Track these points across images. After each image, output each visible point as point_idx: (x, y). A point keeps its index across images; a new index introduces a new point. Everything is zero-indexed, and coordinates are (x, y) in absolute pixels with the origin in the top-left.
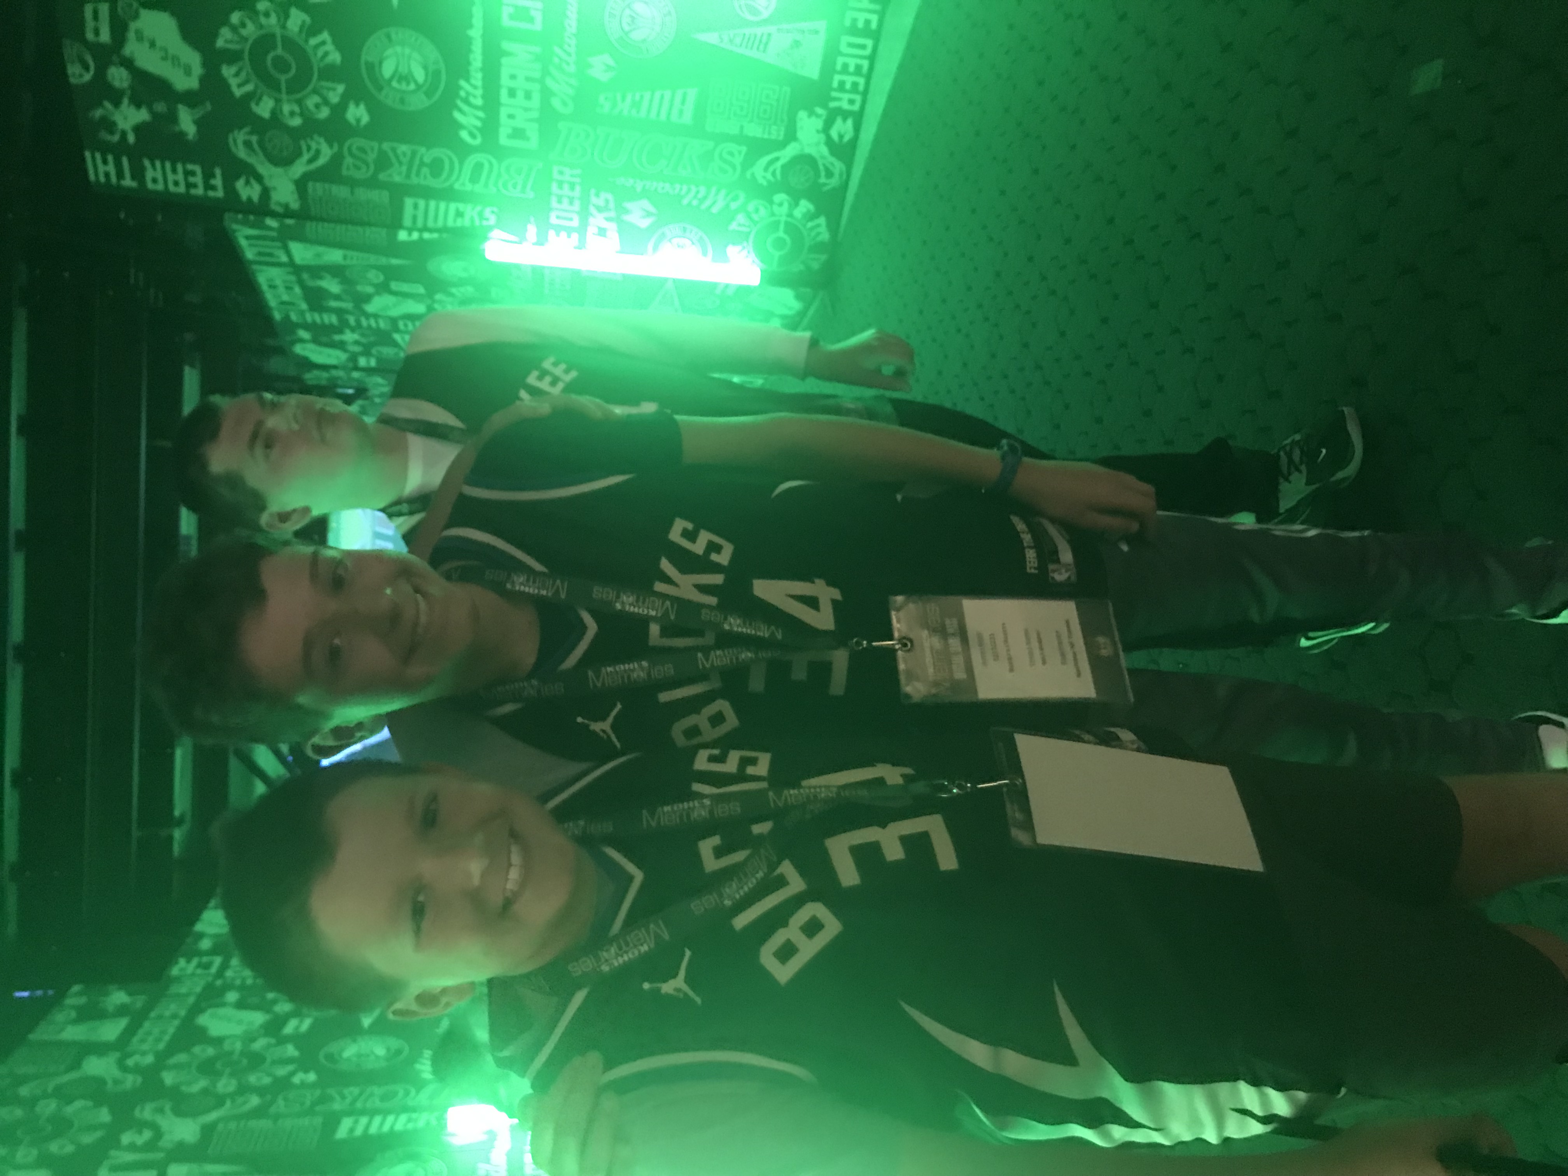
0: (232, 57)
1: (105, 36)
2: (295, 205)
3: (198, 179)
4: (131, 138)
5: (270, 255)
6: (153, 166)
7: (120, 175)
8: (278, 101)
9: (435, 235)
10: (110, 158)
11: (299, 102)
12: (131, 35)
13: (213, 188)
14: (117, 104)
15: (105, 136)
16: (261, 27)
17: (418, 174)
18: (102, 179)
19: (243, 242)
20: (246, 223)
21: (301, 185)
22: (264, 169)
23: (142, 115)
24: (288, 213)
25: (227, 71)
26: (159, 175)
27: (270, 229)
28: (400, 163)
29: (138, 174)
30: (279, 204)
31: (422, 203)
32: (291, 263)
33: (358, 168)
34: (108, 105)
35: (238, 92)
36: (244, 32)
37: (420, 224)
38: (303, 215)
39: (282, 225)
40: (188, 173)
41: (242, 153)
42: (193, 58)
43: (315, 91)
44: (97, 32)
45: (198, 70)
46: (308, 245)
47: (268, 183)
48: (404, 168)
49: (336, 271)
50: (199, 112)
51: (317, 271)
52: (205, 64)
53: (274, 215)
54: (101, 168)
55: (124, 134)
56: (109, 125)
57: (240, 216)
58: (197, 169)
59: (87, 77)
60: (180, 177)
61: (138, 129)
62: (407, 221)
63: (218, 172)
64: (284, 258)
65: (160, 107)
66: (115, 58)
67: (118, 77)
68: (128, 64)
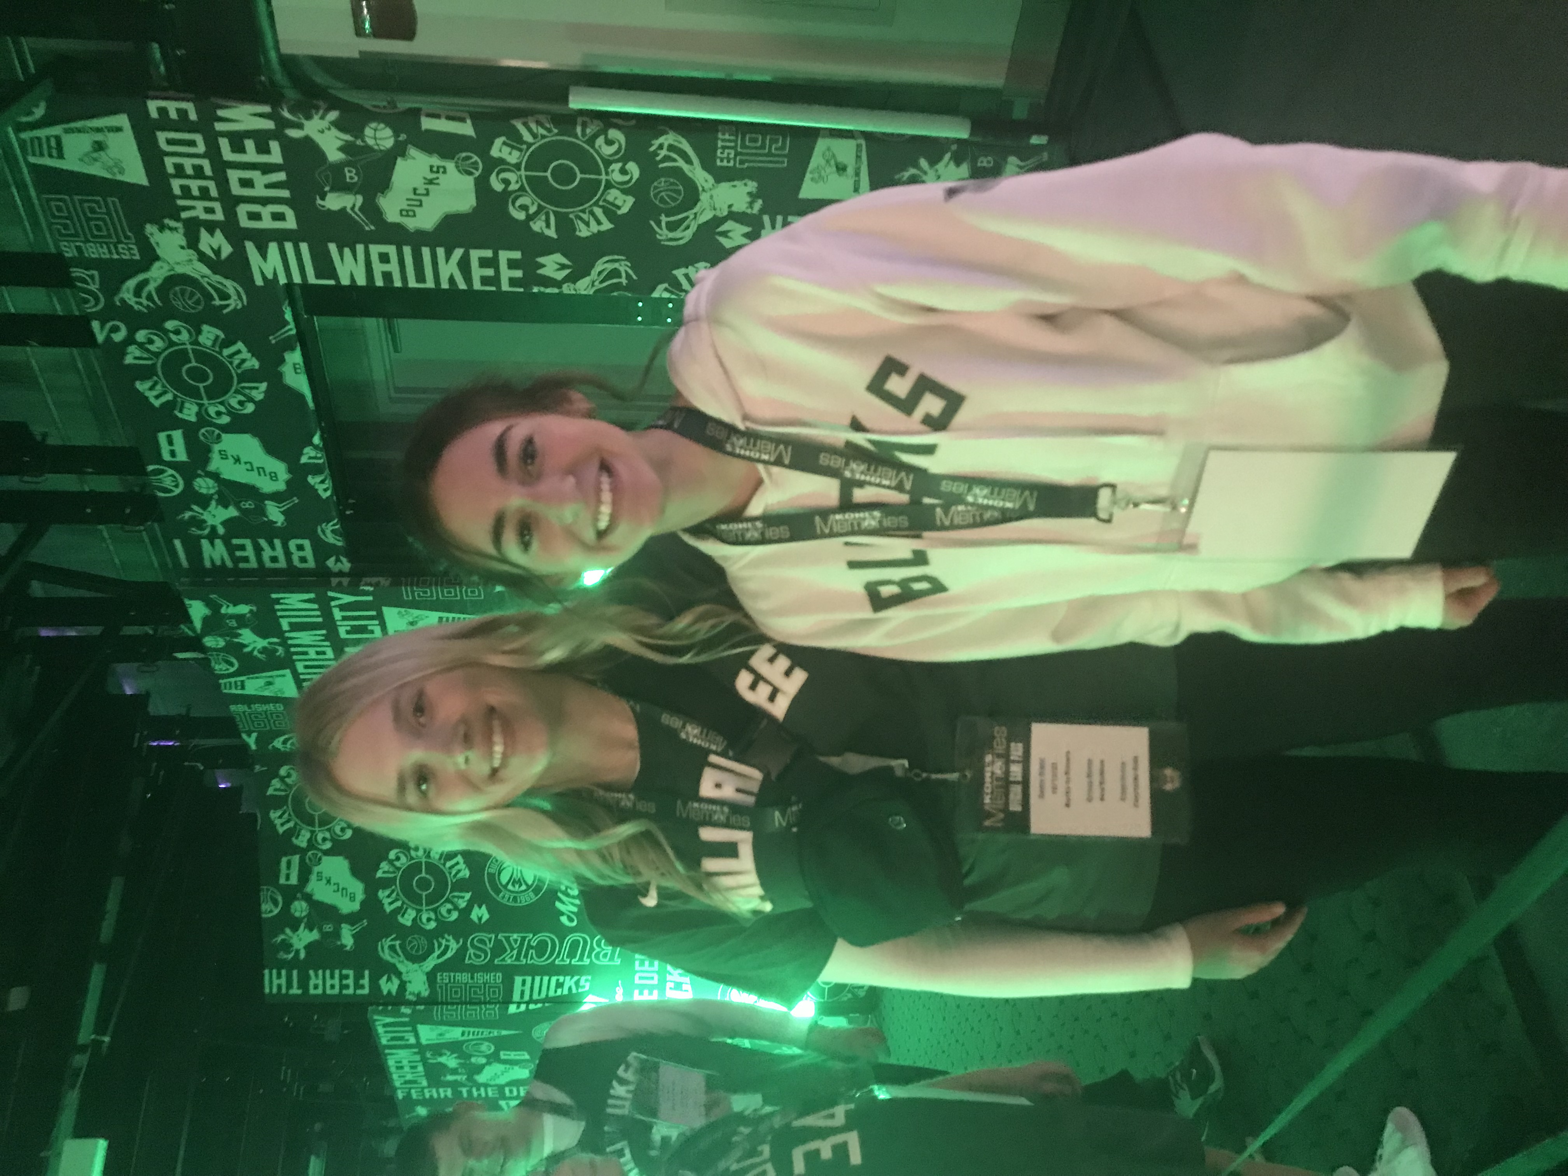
0: (386, 883)
1: (294, 880)
2: (425, 993)
3: (350, 982)
4: (302, 955)
5: (402, 1038)
6: (317, 976)
7: (289, 985)
8: (419, 911)
9: (539, 1005)
10: (284, 972)
11: (435, 911)
12: (313, 877)
13: (362, 987)
14: (295, 929)
15: (282, 955)
16: (412, 858)
17: (526, 956)
18: (275, 990)
19: (380, 1030)
20: (385, 1013)
21: (431, 977)
22: (404, 966)
23: (314, 935)
24: (420, 1000)
25: (382, 894)
26: (320, 982)
27: (404, 1015)
28: (512, 949)
29: (304, 983)
30: (413, 994)
31: (529, 979)
32: (418, 1044)
33: (478, 957)
34: (288, 931)
35: (388, 909)
36: (398, 864)
37: (527, 997)
38: (431, 1001)
39: (414, 1011)
40: (343, 977)
41: (386, 956)
42: (358, 888)
43: (448, 901)
44: (288, 877)
45: (360, 896)
46: (434, 1027)
47: (405, 978)
48: (515, 952)
49: (455, 1047)
50: (358, 928)
51: (438, 1049)
52: (366, 891)
53: (408, 1003)
54: (276, 982)
55: (297, 952)
56: (286, 946)
57: (381, 1008)
58: (351, 973)
59: (276, 911)
60: (336, 981)
61: (309, 947)
62: (516, 997)
63: (367, 973)
64: (412, 1040)
65: (328, 928)
66: (299, 895)
67: (300, 908)
68: (308, 898)
